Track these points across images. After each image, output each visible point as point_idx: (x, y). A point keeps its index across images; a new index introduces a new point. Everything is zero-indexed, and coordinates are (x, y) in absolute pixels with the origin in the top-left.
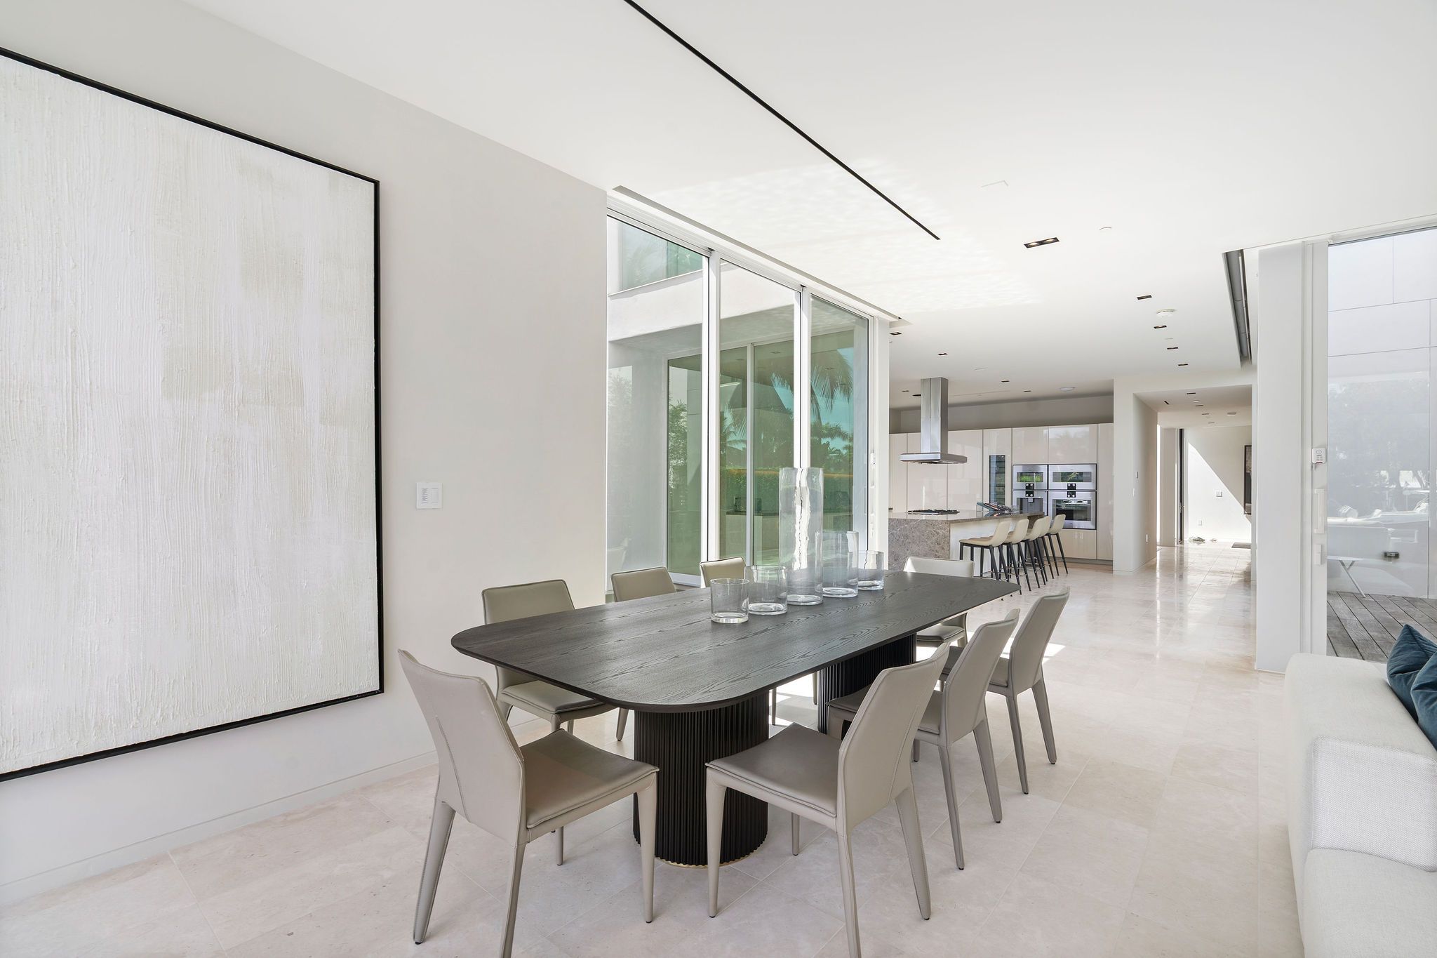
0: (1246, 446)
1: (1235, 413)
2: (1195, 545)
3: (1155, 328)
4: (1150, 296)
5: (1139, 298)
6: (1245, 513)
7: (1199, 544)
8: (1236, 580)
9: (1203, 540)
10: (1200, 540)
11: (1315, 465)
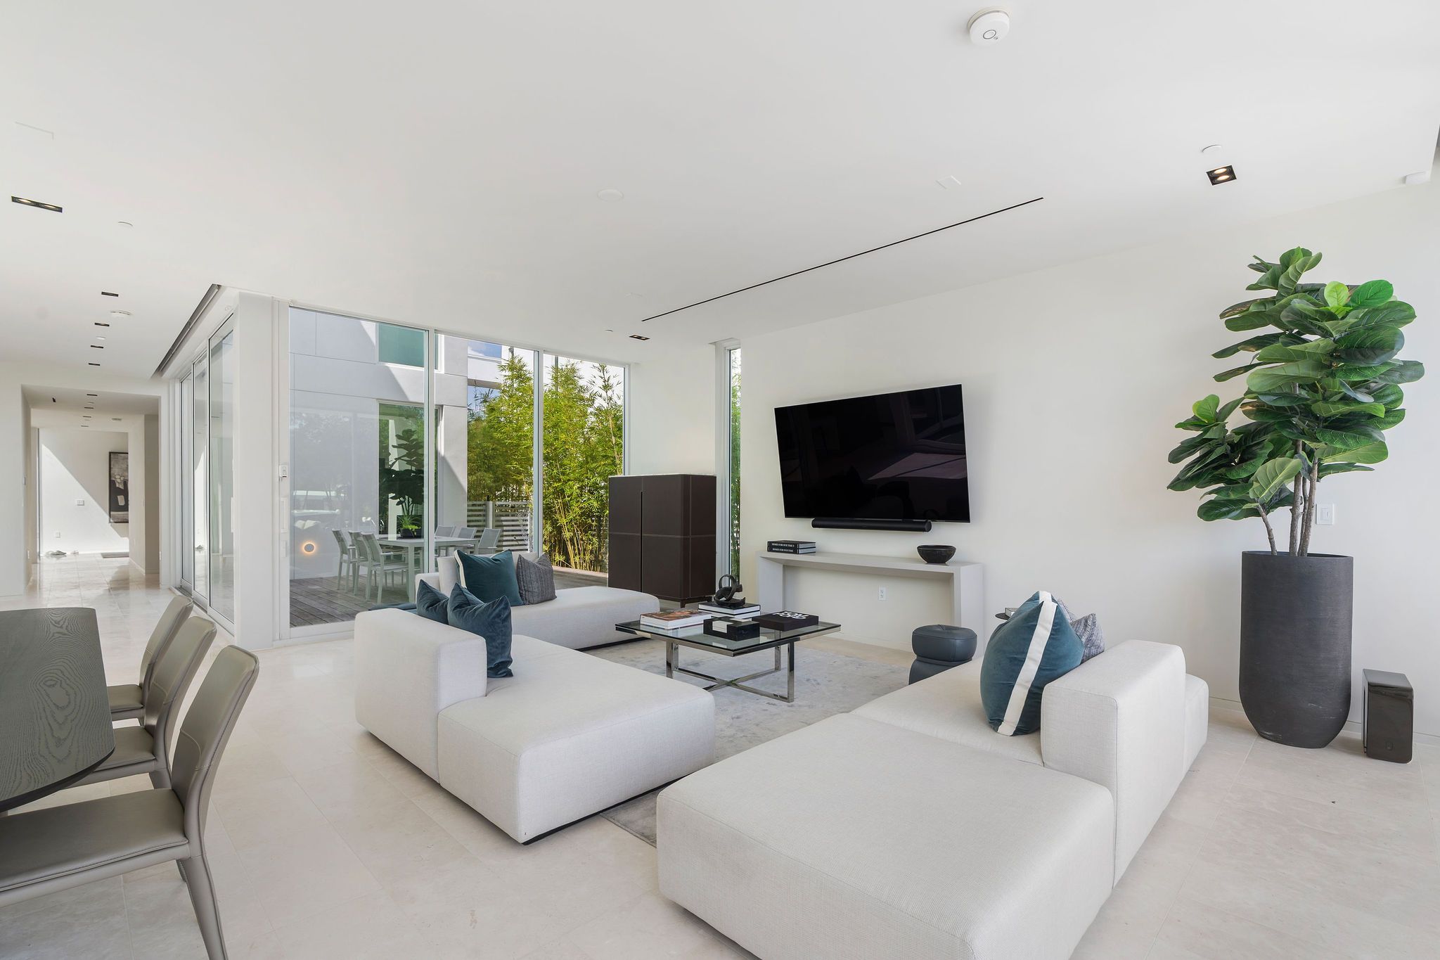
0: (110, 453)
1: (120, 420)
2: (54, 560)
3: (96, 324)
4: (117, 295)
5: (103, 293)
6: (110, 522)
7: (58, 558)
8: (101, 591)
9: (64, 554)
10: (59, 554)
11: (280, 479)
